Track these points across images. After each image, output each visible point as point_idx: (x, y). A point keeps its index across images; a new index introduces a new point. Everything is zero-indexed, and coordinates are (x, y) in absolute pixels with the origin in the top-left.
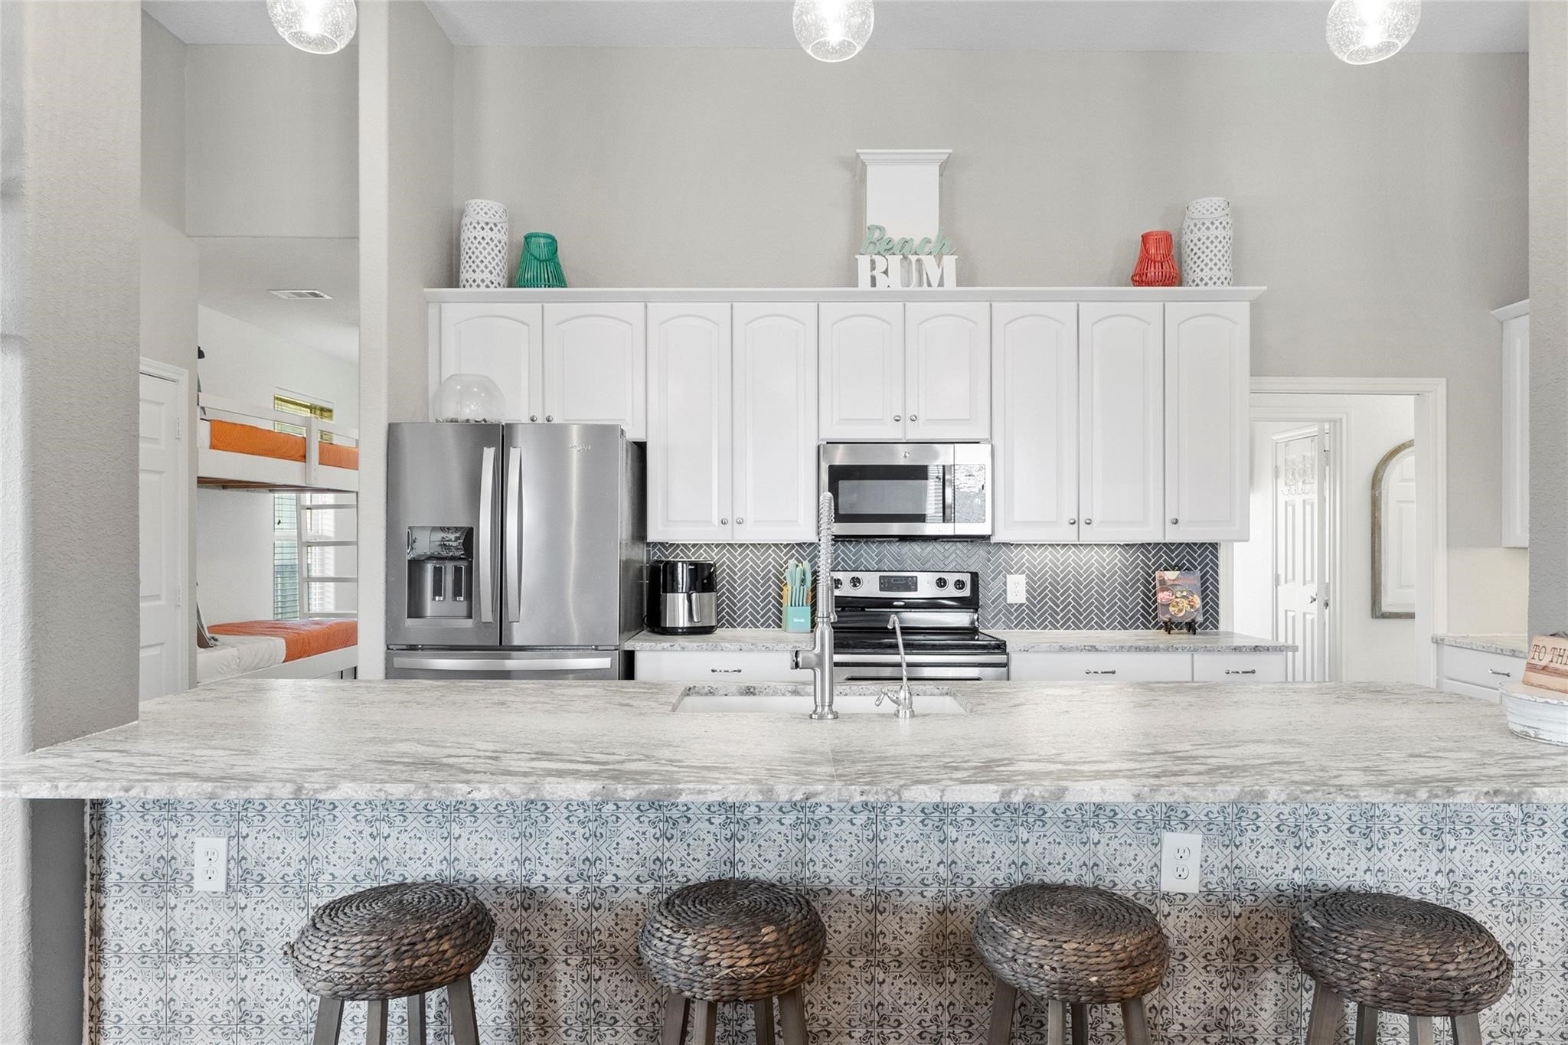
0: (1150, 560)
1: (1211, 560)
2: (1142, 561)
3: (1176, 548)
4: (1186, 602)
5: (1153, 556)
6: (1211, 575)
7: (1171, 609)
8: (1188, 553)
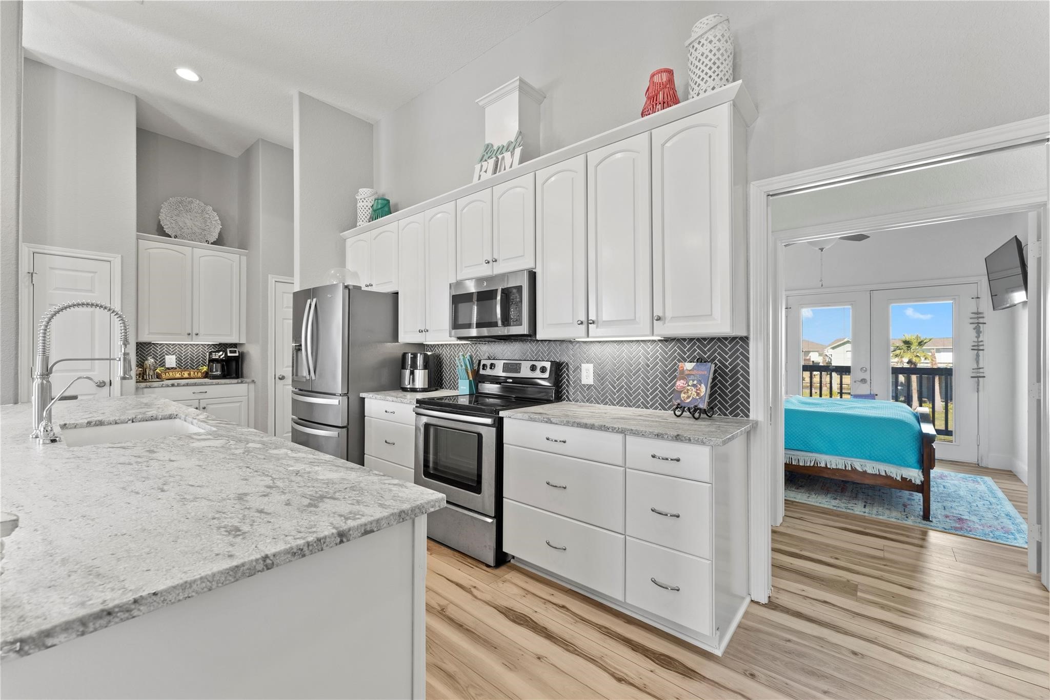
0: (685, 354)
1: (742, 354)
2: (679, 354)
3: (708, 343)
4: (694, 390)
5: (688, 350)
6: (742, 368)
7: (682, 395)
8: (719, 347)
